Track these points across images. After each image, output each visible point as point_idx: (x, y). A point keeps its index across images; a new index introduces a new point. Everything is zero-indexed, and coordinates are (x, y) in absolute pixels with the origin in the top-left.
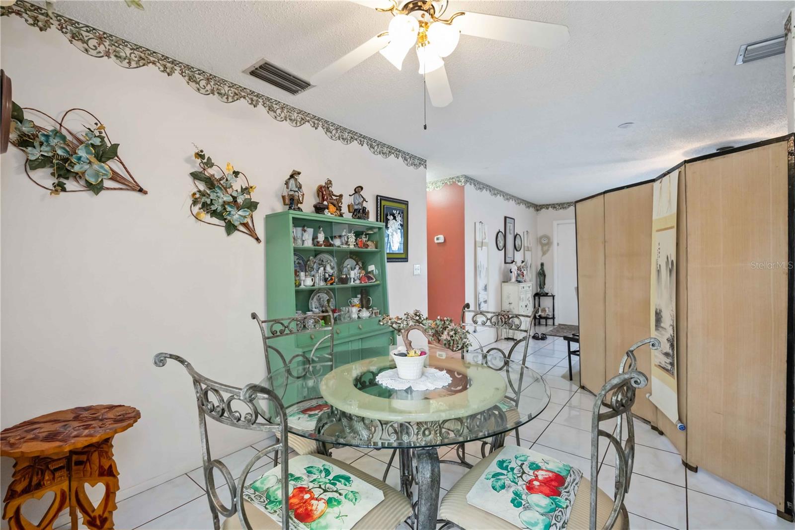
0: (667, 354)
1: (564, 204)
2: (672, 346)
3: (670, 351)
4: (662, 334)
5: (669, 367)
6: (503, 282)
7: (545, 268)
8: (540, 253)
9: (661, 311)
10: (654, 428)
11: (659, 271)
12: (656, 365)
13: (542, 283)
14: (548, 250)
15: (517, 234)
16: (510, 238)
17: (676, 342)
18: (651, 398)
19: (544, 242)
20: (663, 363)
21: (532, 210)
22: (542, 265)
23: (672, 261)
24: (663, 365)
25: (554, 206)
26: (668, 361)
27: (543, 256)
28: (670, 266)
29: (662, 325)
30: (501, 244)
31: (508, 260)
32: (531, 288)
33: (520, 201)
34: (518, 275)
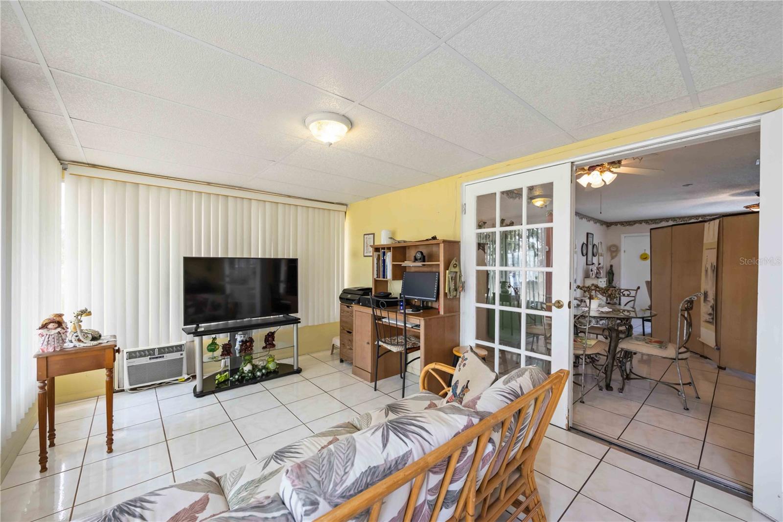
0: (710, 314)
1: (631, 222)
2: (713, 309)
3: (712, 312)
4: (707, 304)
5: (711, 320)
6: (586, 278)
7: (614, 269)
8: (609, 258)
9: (707, 292)
10: (702, 356)
11: (706, 271)
12: (703, 321)
13: (611, 280)
14: (616, 256)
15: (595, 245)
16: (590, 247)
17: (715, 308)
18: (700, 340)
19: (612, 249)
20: (708, 319)
21: (604, 226)
22: (611, 266)
23: (714, 266)
24: (708, 320)
25: (622, 223)
26: (711, 317)
27: (611, 260)
28: (713, 268)
29: (708, 299)
30: (585, 252)
31: (589, 263)
32: (605, 283)
33: (597, 221)
34: (597, 273)
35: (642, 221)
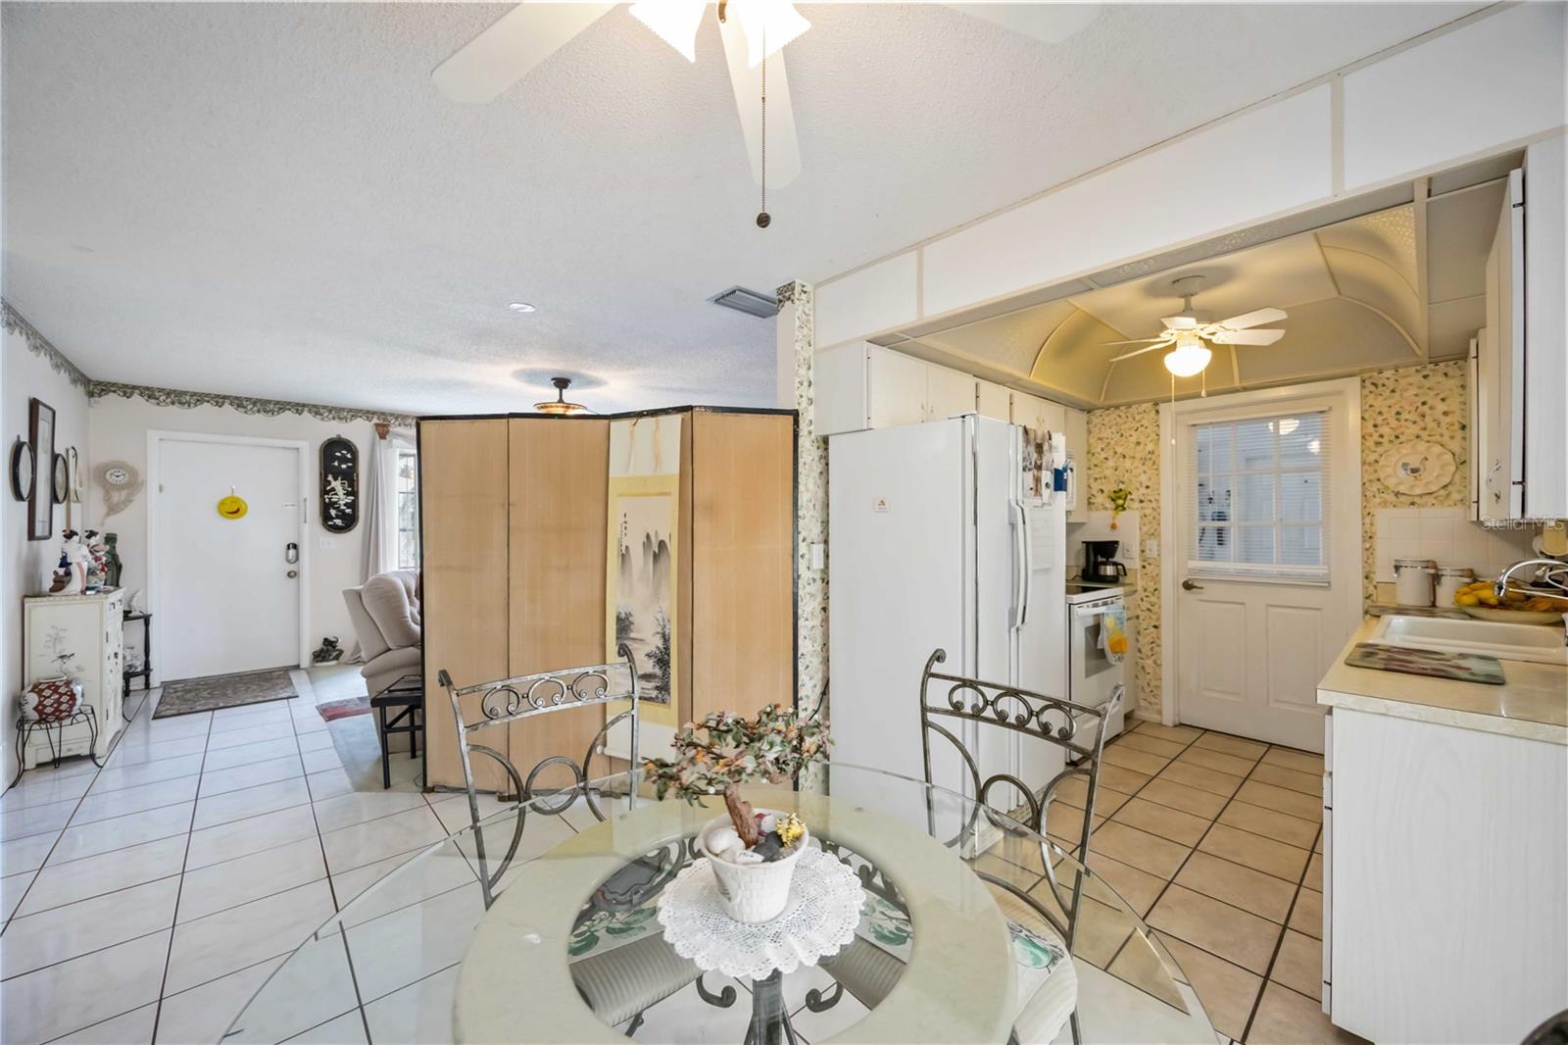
0: (647, 677)
3: (656, 671)
5: (653, 693)
11: (624, 557)
14: (128, 501)
15: (59, 455)
16: (44, 463)
19: (113, 480)
21: (81, 390)
22: (110, 537)
23: (661, 542)
25: (150, 393)
26: (651, 685)
27: (108, 515)
28: (656, 549)
29: (634, 635)
30: (24, 483)
31: (39, 530)
33: (59, 361)
34: (91, 571)
35: (225, 397)
